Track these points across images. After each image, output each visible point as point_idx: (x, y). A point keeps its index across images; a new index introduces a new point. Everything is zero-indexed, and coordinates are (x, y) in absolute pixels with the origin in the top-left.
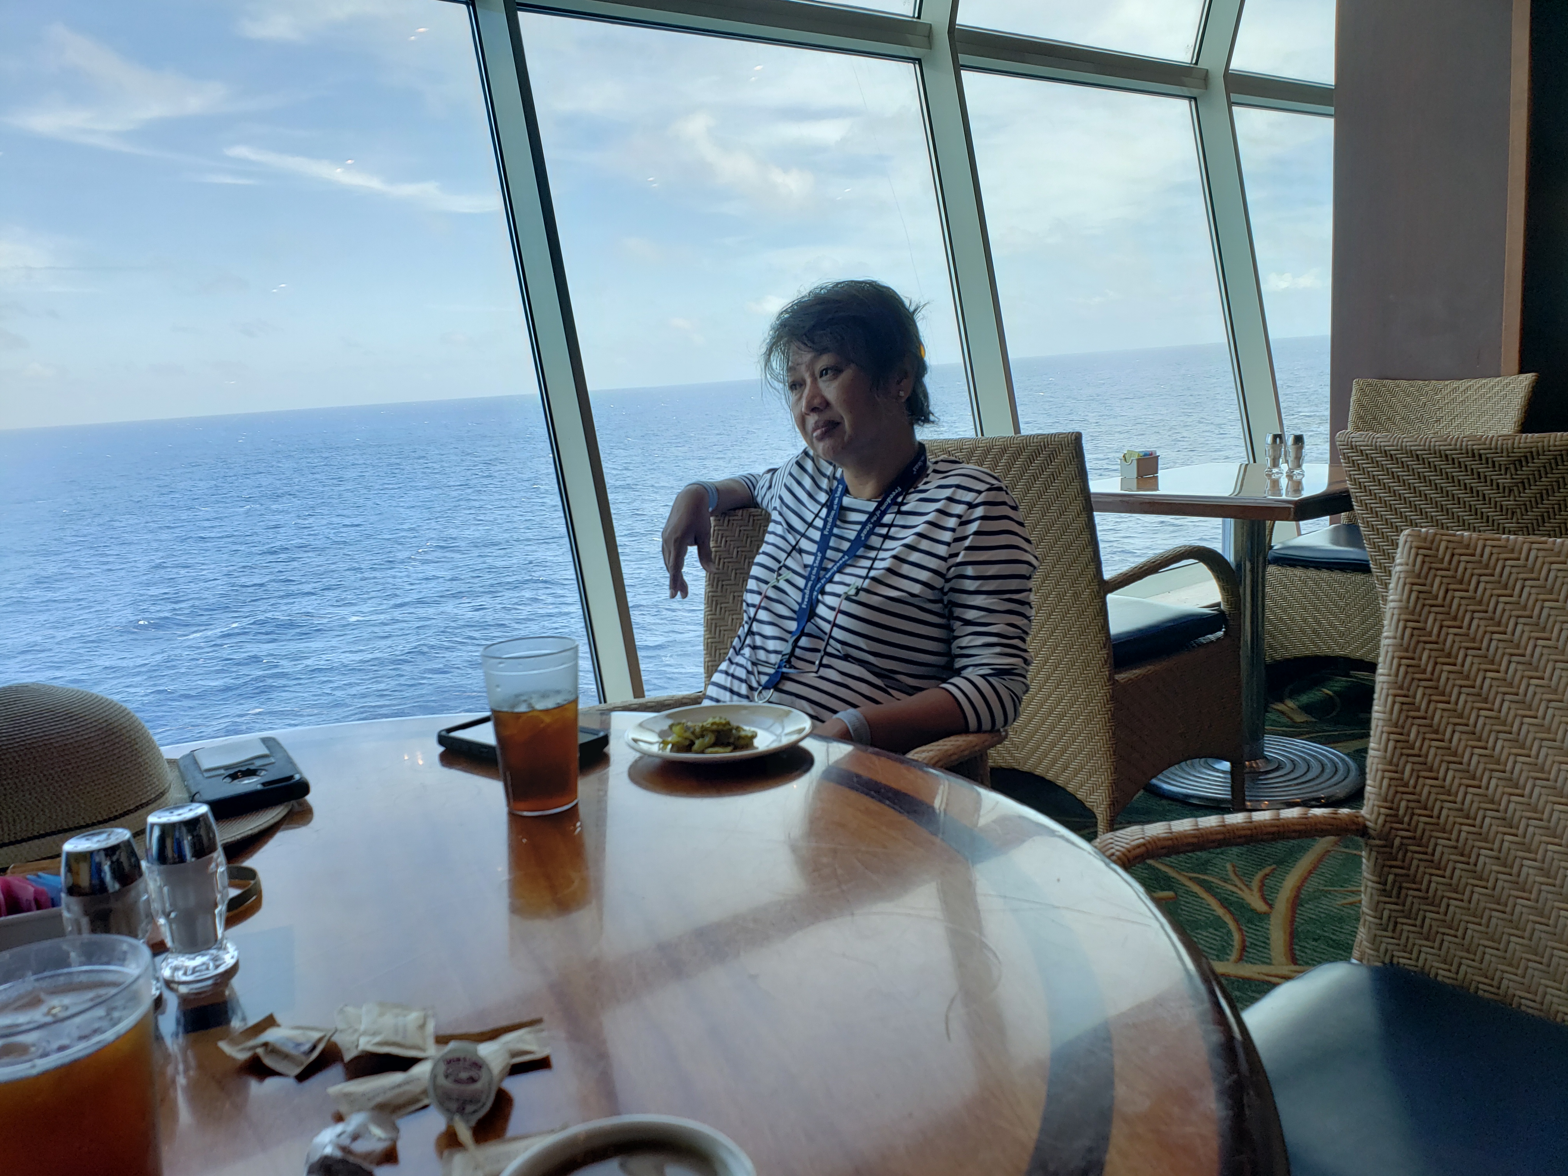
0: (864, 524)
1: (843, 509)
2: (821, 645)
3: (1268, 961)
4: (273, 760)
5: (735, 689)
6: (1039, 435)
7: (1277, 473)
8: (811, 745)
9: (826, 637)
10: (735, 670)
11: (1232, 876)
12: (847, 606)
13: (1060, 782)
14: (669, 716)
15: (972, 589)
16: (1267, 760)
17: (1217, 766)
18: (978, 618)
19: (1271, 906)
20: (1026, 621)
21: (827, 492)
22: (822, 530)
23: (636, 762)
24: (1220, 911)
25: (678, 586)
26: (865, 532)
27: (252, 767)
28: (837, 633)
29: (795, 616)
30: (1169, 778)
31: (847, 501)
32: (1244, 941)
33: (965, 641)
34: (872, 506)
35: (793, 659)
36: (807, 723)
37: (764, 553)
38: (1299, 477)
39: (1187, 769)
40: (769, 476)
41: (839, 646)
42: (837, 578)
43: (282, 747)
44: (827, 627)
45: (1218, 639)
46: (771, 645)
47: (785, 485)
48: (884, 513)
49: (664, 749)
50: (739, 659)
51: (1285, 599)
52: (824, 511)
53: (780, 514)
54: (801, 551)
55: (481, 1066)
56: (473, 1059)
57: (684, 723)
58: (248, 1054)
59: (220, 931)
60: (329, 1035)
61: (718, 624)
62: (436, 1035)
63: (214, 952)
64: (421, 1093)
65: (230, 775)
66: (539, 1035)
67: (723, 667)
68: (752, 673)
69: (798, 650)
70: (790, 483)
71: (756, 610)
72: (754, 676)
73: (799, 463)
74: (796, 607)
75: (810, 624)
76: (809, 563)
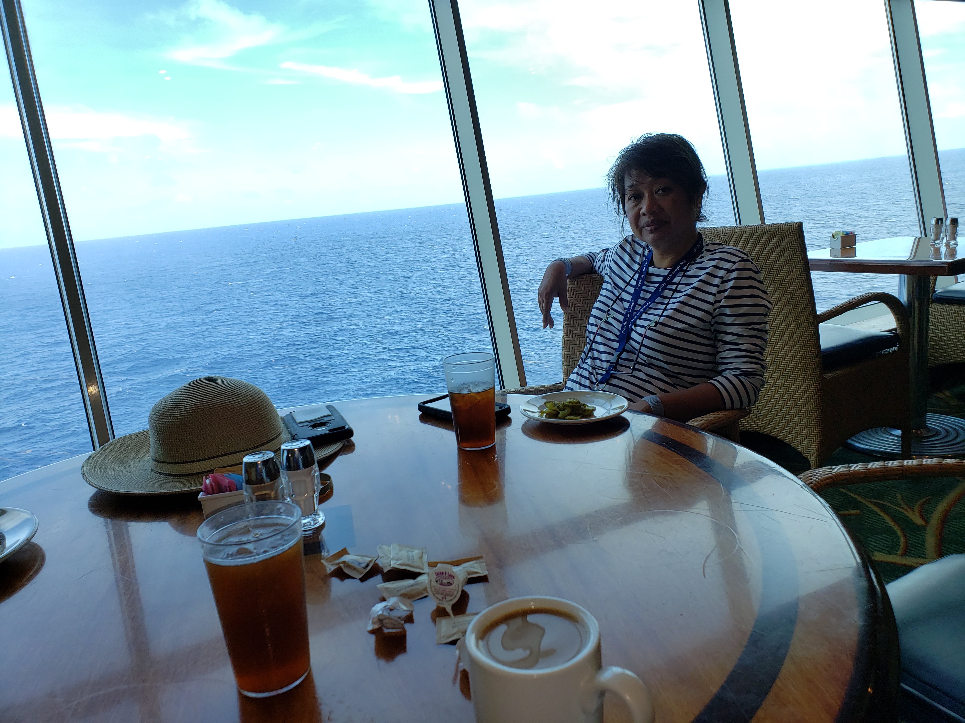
0: (660, 283)
1: (649, 274)
2: (634, 357)
3: (923, 556)
4: (334, 418)
5: (582, 383)
6: (774, 224)
7: (939, 244)
8: (627, 415)
9: (637, 352)
10: (582, 372)
11: (900, 502)
12: (649, 333)
13: (787, 440)
14: (544, 398)
15: (729, 322)
16: (929, 429)
17: (893, 433)
18: (733, 340)
19: (927, 522)
20: (763, 342)
21: (639, 264)
22: (635, 287)
23: (526, 422)
24: (891, 524)
25: (548, 321)
26: (661, 287)
27: (323, 421)
28: (643, 350)
29: (617, 339)
30: (860, 439)
31: (651, 270)
32: (906, 543)
33: (724, 355)
34: (666, 273)
35: (618, 366)
36: (625, 403)
37: (600, 301)
38: (954, 246)
39: (872, 434)
40: (603, 254)
41: (645, 358)
42: (644, 316)
43: (337, 411)
44: (637, 346)
45: (894, 351)
46: (604, 357)
47: (613, 260)
48: (674, 277)
49: (542, 416)
50: (585, 366)
51: (944, 325)
52: (637, 275)
53: (610, 277)
54: (622, 300)
55: (454, 577)
56: (450, 573)
57: (553, 402)
58: (336, 567)
59: (316, 506)
60: (375, 559)
61: (571, 343)
62: (429, 562)
63: (313, 517)
64: (423, 590)
65: (312, 426)
66: (481, 564)
67: (576, 370)
68: (592, 374)
69: (620, 360)
70: (616, 259)
71: (594, 336)
72: (594, 375)
73: (622, 247)
74: (618, 332)
75: (627, 344)
76: (627, 307)
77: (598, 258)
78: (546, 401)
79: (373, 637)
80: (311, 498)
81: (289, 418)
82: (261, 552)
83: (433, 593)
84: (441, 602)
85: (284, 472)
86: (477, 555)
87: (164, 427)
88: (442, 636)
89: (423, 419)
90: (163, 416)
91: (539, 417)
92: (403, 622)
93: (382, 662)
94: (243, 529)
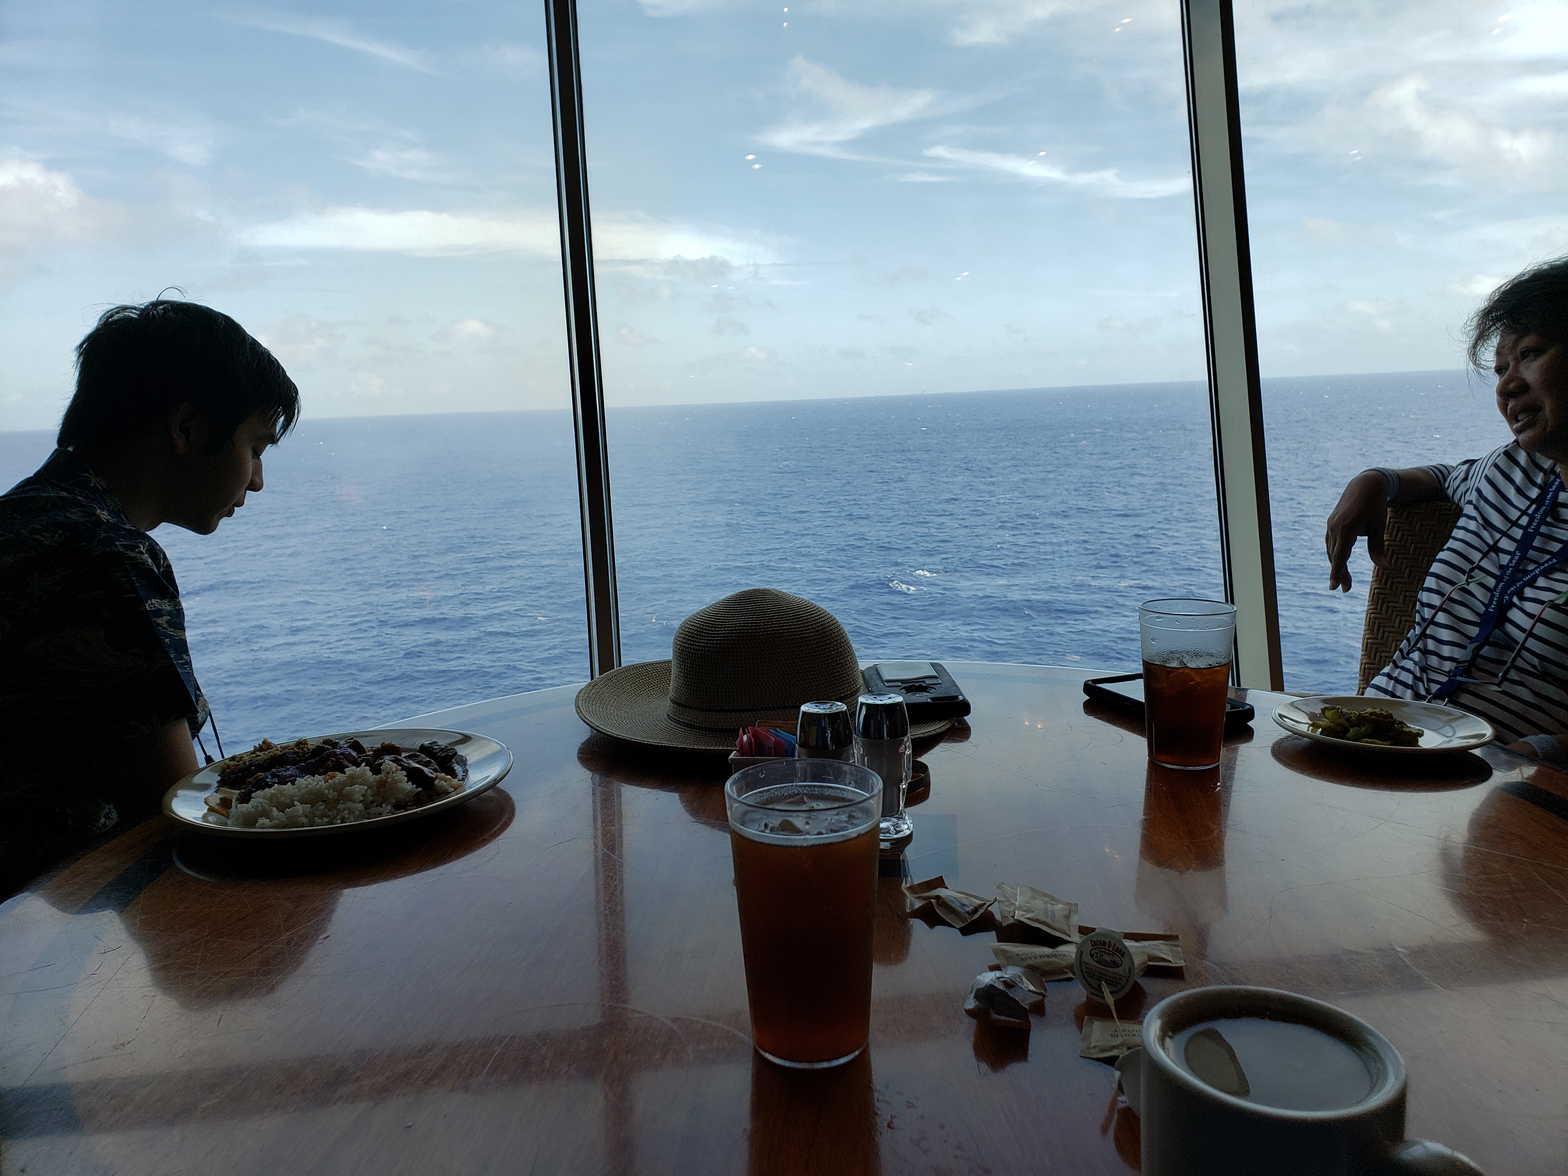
1: (1558, 505)
2: (1509, 656)
4: (941, 682)
8: (1486, 754)
9: (1517, 648)
10: (1399, 674)
12: (1549, 614)
21: (1540, 487)
22: (1526, 528)
23: (1282, 738)
25: (1341, 578)
27: (923, 684)
31: (1563, 496)
35: (1472, 670)
37: (1450, 549)
40: (1465, 467)
43: (948, 673)
44: (1519, 636)
46: (1446, 651)
47: (1487, 478)
49: (1314, 730)
50: (1406, 663)
52: (1533, 507)
53: (1476, 508)
54: (1498, 551)
55: (1124, 953)
56: (1118, 945)
57: (1339, 709)
58: (924, 902)
59: (902, 804)
60: (988, 904)
61: (1382, 625)
62: (1080, 927)
63: (895, 820)
64: (1066, 967)
65: (905, 688)
66: (1174, 948)
67: (1386, 670)
68: (1420, 679)
69: (1479, 659)
70: (1494, 476)
71: (1433, 611)
72: (1423, 683)
73: (1509, 454)
74: (1482, 609)
75: (1497, 631)
76: (1505, 563)
77: (1454, 474)
78: (1327, 705)
79: (974, 1022)
80: (896, 789)
81: (872, 672)
82: (815, 832)
83: (1083, 976)
84: (1096, 992)
85: (859, 739)
86: (1168, 933)
87: (692, 653)
88: (1092, 1046)
89: (1091, 708)
90: (693, 637)
91: (1309, 732)
92: (1027, 1007)
93: (984, 1067)
94: (793, 797)
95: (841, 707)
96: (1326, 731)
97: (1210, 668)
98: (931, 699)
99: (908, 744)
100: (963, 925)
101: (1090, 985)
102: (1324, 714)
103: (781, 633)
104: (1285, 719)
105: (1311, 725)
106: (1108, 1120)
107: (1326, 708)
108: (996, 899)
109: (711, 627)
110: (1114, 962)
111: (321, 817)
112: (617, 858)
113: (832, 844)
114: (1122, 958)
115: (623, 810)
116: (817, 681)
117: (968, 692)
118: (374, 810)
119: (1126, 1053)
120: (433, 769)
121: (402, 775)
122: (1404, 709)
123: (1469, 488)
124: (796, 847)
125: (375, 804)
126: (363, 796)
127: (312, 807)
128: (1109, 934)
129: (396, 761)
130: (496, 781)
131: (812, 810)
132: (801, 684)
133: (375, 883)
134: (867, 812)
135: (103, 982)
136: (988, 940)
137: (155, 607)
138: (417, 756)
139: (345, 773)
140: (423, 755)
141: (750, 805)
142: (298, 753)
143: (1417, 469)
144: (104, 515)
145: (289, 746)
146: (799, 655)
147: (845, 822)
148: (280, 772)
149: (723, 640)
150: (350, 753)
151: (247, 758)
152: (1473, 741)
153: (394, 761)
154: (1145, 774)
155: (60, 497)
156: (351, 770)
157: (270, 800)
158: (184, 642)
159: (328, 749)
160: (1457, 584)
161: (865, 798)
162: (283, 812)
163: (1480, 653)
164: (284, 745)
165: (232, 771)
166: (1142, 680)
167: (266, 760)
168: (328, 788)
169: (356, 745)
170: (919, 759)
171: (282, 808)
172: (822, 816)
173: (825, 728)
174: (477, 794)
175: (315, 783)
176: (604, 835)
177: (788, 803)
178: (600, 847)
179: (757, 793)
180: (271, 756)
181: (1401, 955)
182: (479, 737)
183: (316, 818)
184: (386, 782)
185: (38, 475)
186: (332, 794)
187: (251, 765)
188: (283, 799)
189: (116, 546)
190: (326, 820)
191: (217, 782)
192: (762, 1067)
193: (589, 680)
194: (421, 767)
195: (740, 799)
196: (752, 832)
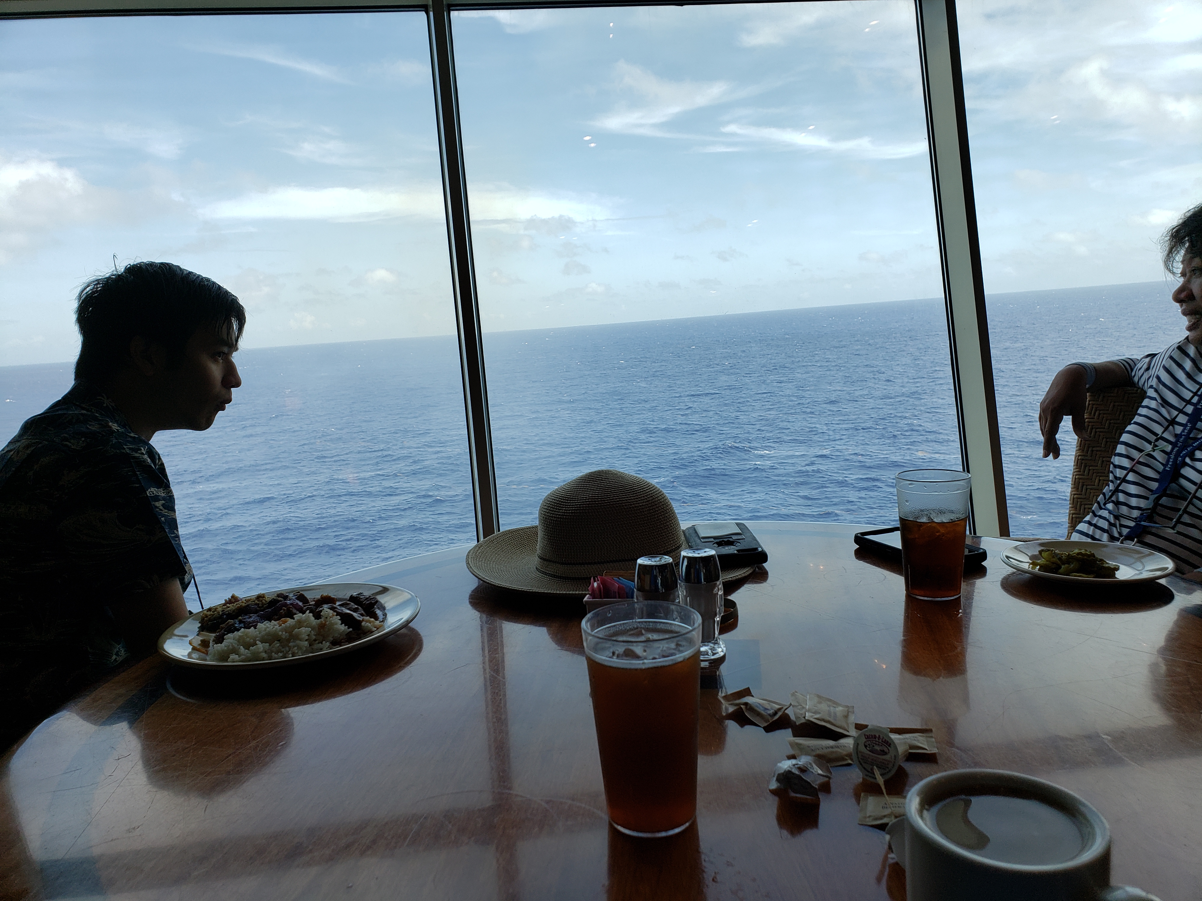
4: (744, 537)
9: (1190, 497)
10: (1097, 521)
23: (1009, 575)
25: (1051, 448)
27: (731, 540)
29: (1158, 477)
35: (1153, 515)
36: (1170, 566)
40: (1148, 360)
43: (749, 531)
46: (1134, 502)
47: (1165, 368)
49: (1033, 568)
50: (1102, 513)
53: (1156, 391)
55: (890, 744)
56: (885, 738)
57: (1053, 551)
58: (736, 708)
59: (717, 633)
60: (785, 708)
61: (1085, 483)
62: (856, 724)
63: (712, 645)
64: (847, 755)
65: (717, 543)
66: (929, 739)
67: (1087, 518)
68: (1114, 525)
69: (1159, 507)
70: (1170, 366)
71: (1125, 472)
72: (1116, 528)
73: (1181, 349)
74: (1161, 468)
75: (1173, 485)
76: (1179, 432)
77: (1139, 365)
78: (1043, 548)
79: (776, 799)
80: (712, 621)
81: (691, 531)
82: (651, 658)
83: (859, 762)
84: (870, 775)
85: (682, 584)
86: (924, 727)
87: (554, 520)
88: (868, 815)
89: (860, 554)
90: (554, 508)
91: (1030, 569)
92: (817, 787)
93: (785, 833)
94: (633, 630)
95: (668, 559)
96: (1043, 568)
97: (952, 522)
98: (737, 551)
99: (720, 586)
100: (766, 724)
101: (864, 768)
102: (1041, 555)
103: (621, 503)
104: (1011, 560)
105: (1031, 564)
106: (882, 873)
107: (1042, 550)
108: (791, 704)
109: (568, 500)
110: (883, 751)
111: (277, 653)
112: (501, 679)
113: (664, 666)
114: (889, 748)
115: (504, 641)
116: (650, 539)
117: (766, 545)
118: (316, 646)
119: (894, 820)
120: (360, 614)
121: (337, 619)
122: (1104, 549)
123: (1151, 376)
124: (636, 670)
125: (317, 642)
126: (308, 635)
127: (270, 645)
128: (879, 730)
129: (333, 609)
130: (408, 622)
131: (648, 641)
132: (637, 542)
133: (319, 702)
134: (691, 642)
135: (118, 781)
136: (786, 735)
137: (153, 494)
138: (348, 604)
139: (294, 619)
140: (352, 604)
141: (601, 638)
142: (259, 604)
143: (1109, 362)
144: (115, 427)
145: (251, 599)
146: (634, 520)
147: (674, 649)
148: (245, 619)
149: (577, 510)
150: (297, 604)
151: (220, 609)
152: (1158, 573)
153: (331, 609)
154: (903, 604)
155: (82, 414)
156: (298, 616)
157: (238, 641)
158: (174, 521)
159: (281, 601)
160: (1144, 451)
161: (687, 631)
162: (249, 650)
163: (1160, 502)
164: (248, 598)
165: (209, 619)
166: (899, 532)
167: (234, 610)
168: (282, 630)
169: (302, 598)
170: (729, 598)
171: (247, 646)
172: (656, 645)
173: (656, 576)
174: (394, 632)
175: (272, 627)
176: (490, 661)
177: (630, 635)
178: (488, 670)
179: (606, 628)
180: (238, 607)
181: (1106, 742)
182: (394, 588)
183: (273, 654)
184: (325, 624)
185: (65, 398)
186: (284, 635)
187: (223, 614)
188: (248, 639)
189: (124, 449)
190: (281, 654)
191: (199, 628)
192: (615, 836)
193: (476, 543)
194: (351, 613)
195: (593, 633)
196: (603, 658)
